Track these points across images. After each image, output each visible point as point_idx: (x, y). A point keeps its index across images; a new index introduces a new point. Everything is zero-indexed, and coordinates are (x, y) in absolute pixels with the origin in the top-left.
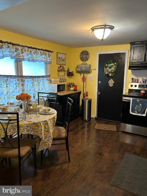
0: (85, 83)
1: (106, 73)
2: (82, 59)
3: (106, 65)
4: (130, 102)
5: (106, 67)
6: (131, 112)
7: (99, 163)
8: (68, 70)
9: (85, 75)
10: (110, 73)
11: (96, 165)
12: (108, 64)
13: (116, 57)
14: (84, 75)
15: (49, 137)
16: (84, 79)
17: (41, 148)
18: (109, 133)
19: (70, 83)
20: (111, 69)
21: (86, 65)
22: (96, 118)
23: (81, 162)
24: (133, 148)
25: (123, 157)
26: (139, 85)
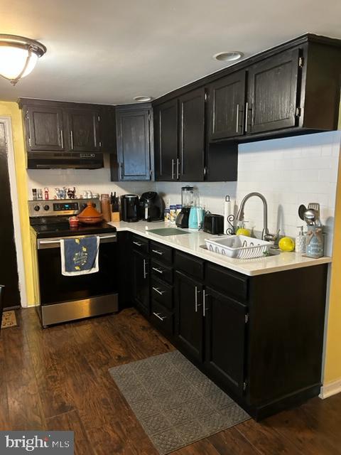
4: (60, 248)
6: (66, 271)
7: (87, 432)
24: (107, 351)
25: (113, 382)
26: (54, 205)
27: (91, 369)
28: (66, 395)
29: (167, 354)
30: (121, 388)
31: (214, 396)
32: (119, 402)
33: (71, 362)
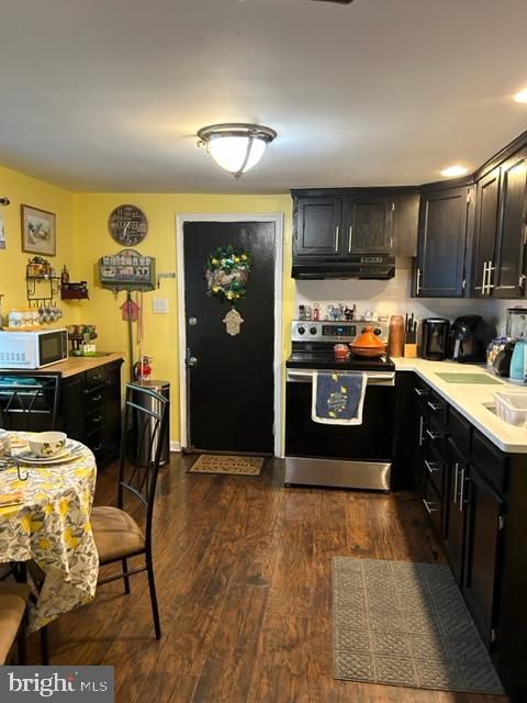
0: (134, 325)
1: (216, 290)
2: (117, 235)
3: (214, 261)
4: (311, 385)
5: (214, 268)
6: (317, 415)
7: (266, 613)
8: (65, 275)
9: (133, 294)
10: (228, 289)
11: (260, 623)
12: (219, 258)
13: (243, 233)
14: (129, 296)
15: (87, 558)
16: (131, 311)
17: (47, 612)
18: (253, 499)
19: (76, 327)
20: (231, 276)
21: (135, 260)
22: (184, 452)
23: (204, 629)
24: (345, 536)
25: (331, 573)
26: (324, 327)
27: (312, 549)
28: (267, 567)
29: (428, 565)
30: (335, 583)
31: (464, 644)
32: (323, 597)
33: (295, 533)
